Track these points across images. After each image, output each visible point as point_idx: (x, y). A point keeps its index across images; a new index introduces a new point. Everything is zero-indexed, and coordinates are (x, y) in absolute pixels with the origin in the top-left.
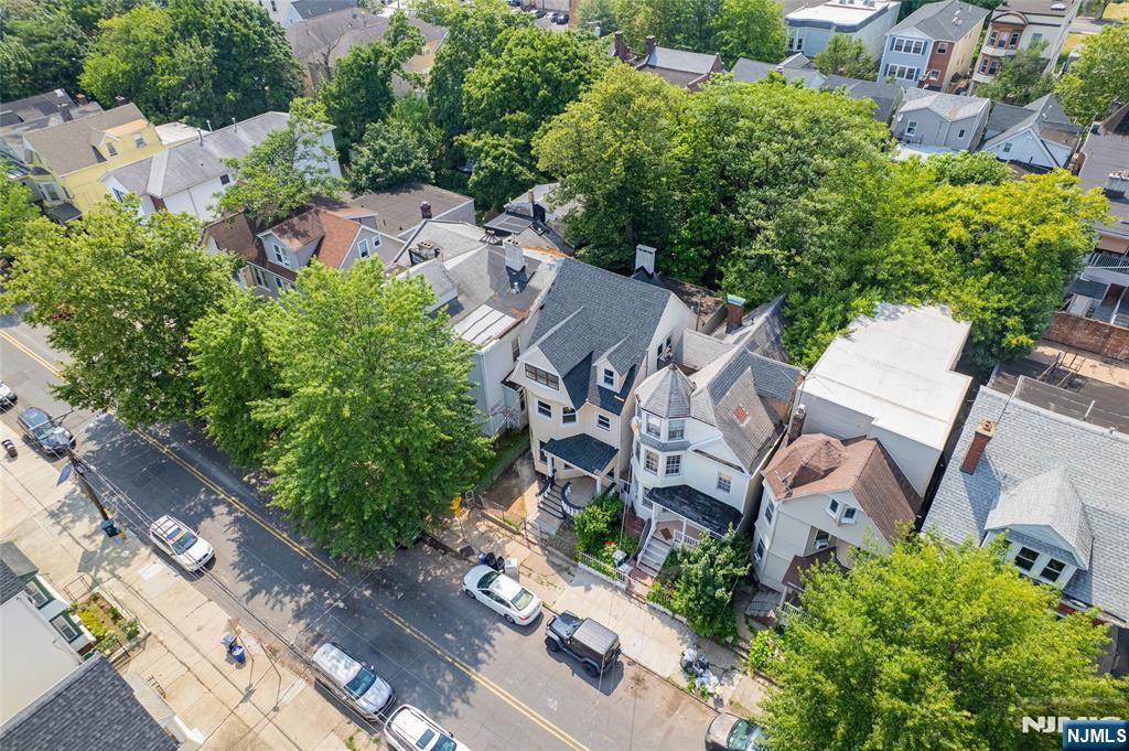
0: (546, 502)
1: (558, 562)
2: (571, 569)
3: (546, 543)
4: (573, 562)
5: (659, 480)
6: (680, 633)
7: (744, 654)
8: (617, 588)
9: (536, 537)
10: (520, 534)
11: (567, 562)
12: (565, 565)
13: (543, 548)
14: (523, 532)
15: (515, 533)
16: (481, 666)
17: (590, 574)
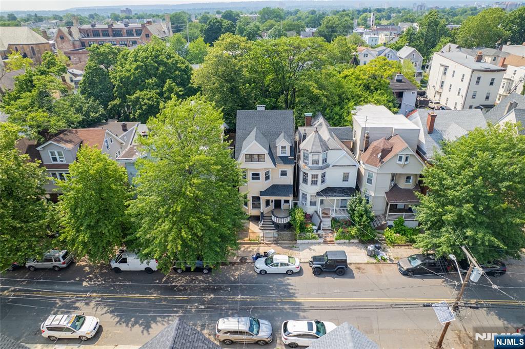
0: (264, 226)
1: (287, 246)
2: (295, 245)
3: (276, 242)
4: (294, 242)
5: (320, 187)
6: (356, 246)
7: (384, 242)
8: (319, 243)
9: (269, 241)
10: (260, 243)
11: (291, 244)
12: (291, 245)
13: (277, 244)
14: (262, 242)
15: (258, 244)
16: (296, 295)
17: (304, 243)
